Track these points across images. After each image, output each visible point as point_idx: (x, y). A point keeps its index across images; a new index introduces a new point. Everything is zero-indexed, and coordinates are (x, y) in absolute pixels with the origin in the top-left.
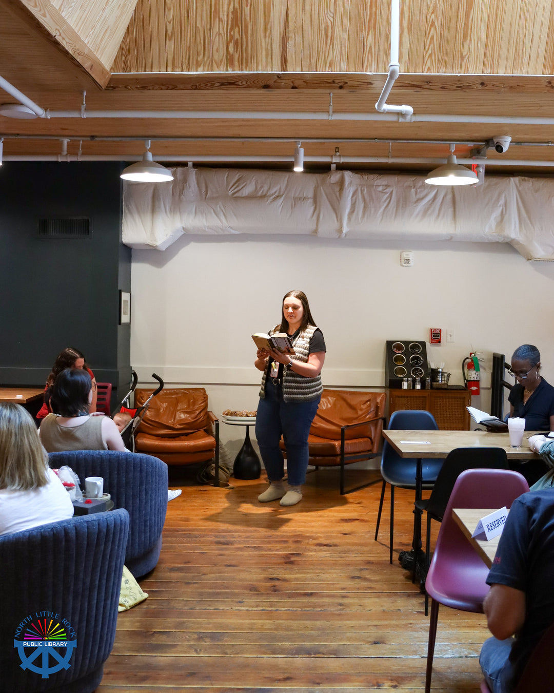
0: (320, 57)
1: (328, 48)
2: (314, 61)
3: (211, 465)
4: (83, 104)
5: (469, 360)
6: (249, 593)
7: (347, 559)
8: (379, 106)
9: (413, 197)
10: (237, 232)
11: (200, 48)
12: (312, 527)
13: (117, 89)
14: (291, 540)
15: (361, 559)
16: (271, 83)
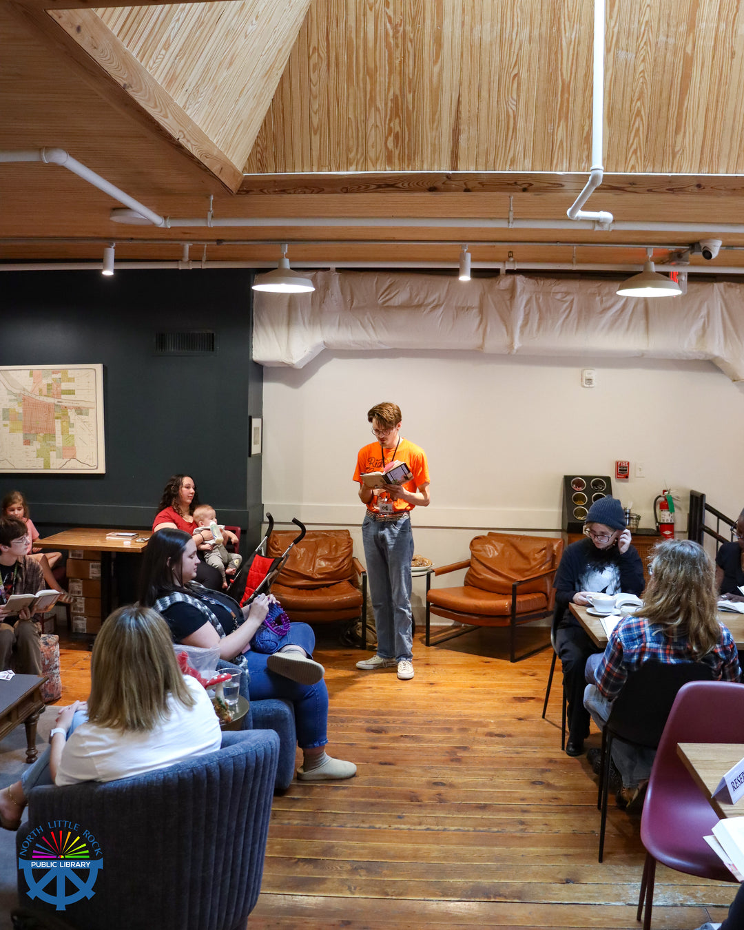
0: (500, 153)
1: (509, 143)
2: (491, 157)
3: (356, 623)
4: (209, 211)
5: (662, 499)
6: (409, 804)
7: (524, 755)
8: (573, 212)
9: (599, 308)
10: (387, 348)
11: (352, 143)
12: (480, 708)
13: (251, 193)
14: (455, 727)
15: (542, 756)
16: (439, 184)
